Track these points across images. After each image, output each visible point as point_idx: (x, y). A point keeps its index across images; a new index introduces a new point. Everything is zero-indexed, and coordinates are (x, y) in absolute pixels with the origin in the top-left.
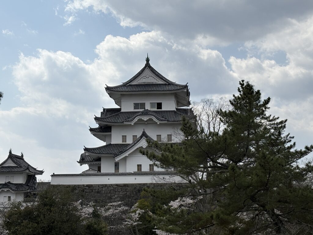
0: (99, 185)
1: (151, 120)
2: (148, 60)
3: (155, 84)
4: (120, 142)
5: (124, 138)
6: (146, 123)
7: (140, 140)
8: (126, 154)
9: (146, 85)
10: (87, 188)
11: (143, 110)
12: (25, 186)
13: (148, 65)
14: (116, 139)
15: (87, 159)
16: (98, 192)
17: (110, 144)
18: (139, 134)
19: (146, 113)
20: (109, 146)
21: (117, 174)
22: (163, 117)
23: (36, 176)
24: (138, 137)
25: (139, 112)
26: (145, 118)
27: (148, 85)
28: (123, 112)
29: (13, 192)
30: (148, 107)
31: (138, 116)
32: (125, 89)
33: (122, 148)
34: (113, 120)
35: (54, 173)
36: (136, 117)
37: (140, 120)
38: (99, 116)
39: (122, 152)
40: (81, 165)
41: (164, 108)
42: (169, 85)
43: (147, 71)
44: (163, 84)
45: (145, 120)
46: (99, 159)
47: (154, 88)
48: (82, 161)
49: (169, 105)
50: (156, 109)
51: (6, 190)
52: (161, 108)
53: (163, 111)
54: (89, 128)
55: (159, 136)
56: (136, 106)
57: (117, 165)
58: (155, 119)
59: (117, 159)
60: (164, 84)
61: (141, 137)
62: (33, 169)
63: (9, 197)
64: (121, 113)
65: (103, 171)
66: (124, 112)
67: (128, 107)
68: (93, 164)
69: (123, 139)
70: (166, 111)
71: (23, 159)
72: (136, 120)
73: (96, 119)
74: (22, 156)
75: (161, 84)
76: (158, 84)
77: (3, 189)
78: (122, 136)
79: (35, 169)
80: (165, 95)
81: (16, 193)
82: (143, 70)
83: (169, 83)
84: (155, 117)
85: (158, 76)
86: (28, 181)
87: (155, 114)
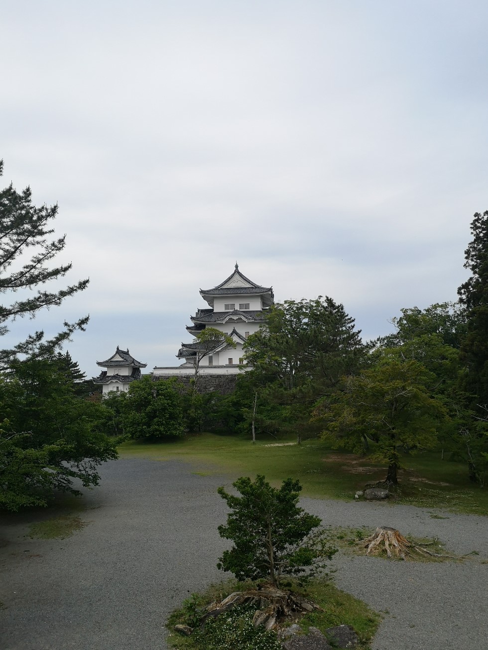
1: (240, 319)
2: (237, 267)
3: (243, 288)
6: (236, 321)
10: (185, 379)
11: (233, 310)
12: (131, 378)
13: (237, 271)
15: (185, 353)
18: (230, 331)
19: (235, 313)
21: (211, 366)
22: (251, 317)
23: (140, 369)
24: (229, 334)
25: (228, 312)
26: (235, 318)
27: (237, 288)
29: (121, 383)
30: (237, 308)
31: (229, 316)
32: (216, 292)
34: (207, 319)
35: (156, 367)
36: (227, 316)
37: (231, 319)
38: (194, 316)
39: (215, 348)
40: (180, 359)
41: (251, 309)
43: (237, 276)
44: (251, 288)
46: (195, 354)
47: (242, 291)
48: (181, 355)
49: (256, 306)
50: (244, 310)
51: (114, 381)
52: (249, 308)
53: (251, 311)
54: (186, 327)
55: (247, 333)
56: (227, 307)
57: (211, 359)
58: (243, 319)
59: (211, 354)
61: (232, 334)
62: (137, 363)
63: (118, 388)
64: (214, 313)
66: (216, 313)
67: (219, 307)
68: (192, 358)
70: (253, 311)
71: (128, 354)
72: (227, 319)
73: (192, 318)
74: (128, 351)
75: (249, 288)
76: (246, 288)
77: (113, 381)
79: (139, 363)
80: (253, 296)
81: (123, 384)
82: (233, 275)
83: (256, 287)
84: (244, 316)
85: (246, 281)
86: (133, 373)
87: (243, 314)
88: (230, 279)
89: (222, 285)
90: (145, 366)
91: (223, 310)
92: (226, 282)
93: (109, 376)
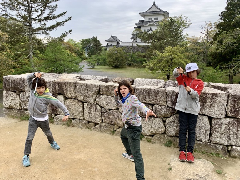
1: (153, 24)
2: (154, 2)
3: (156, 11)
9: (153, 11)
11: (151, 20)
12: (116, 46)
13: (154, 4)
19: (152, 22)
22: (157, 23)
23: (120, 43)
24: (149, 30)
28: (145, 22)
30: (153, 19)
32: (146, 13)
34: (141, 24)
37: (150, 24)
38: (138, 23)
41: (159, 20)
47: (155, 13)
48: (132, 38)
50: (156, 20)
56: (149, 19)
58: (155, 24)
62: (119, 40)
67: (146, 19)
69: (144, 31)
71: (116, 37)
72: (148, 24)
75: (158, 11)
77: (110, 47)
80: (159, 15)
82: (153, 6)
83: (161, 11)
85: (158, 8)
86: (117, 44)
87: (155, 22)
88: (151, 8)
89: (148, 10)
90: (121, 41)
91: (148, 21)
93: (109, 45)
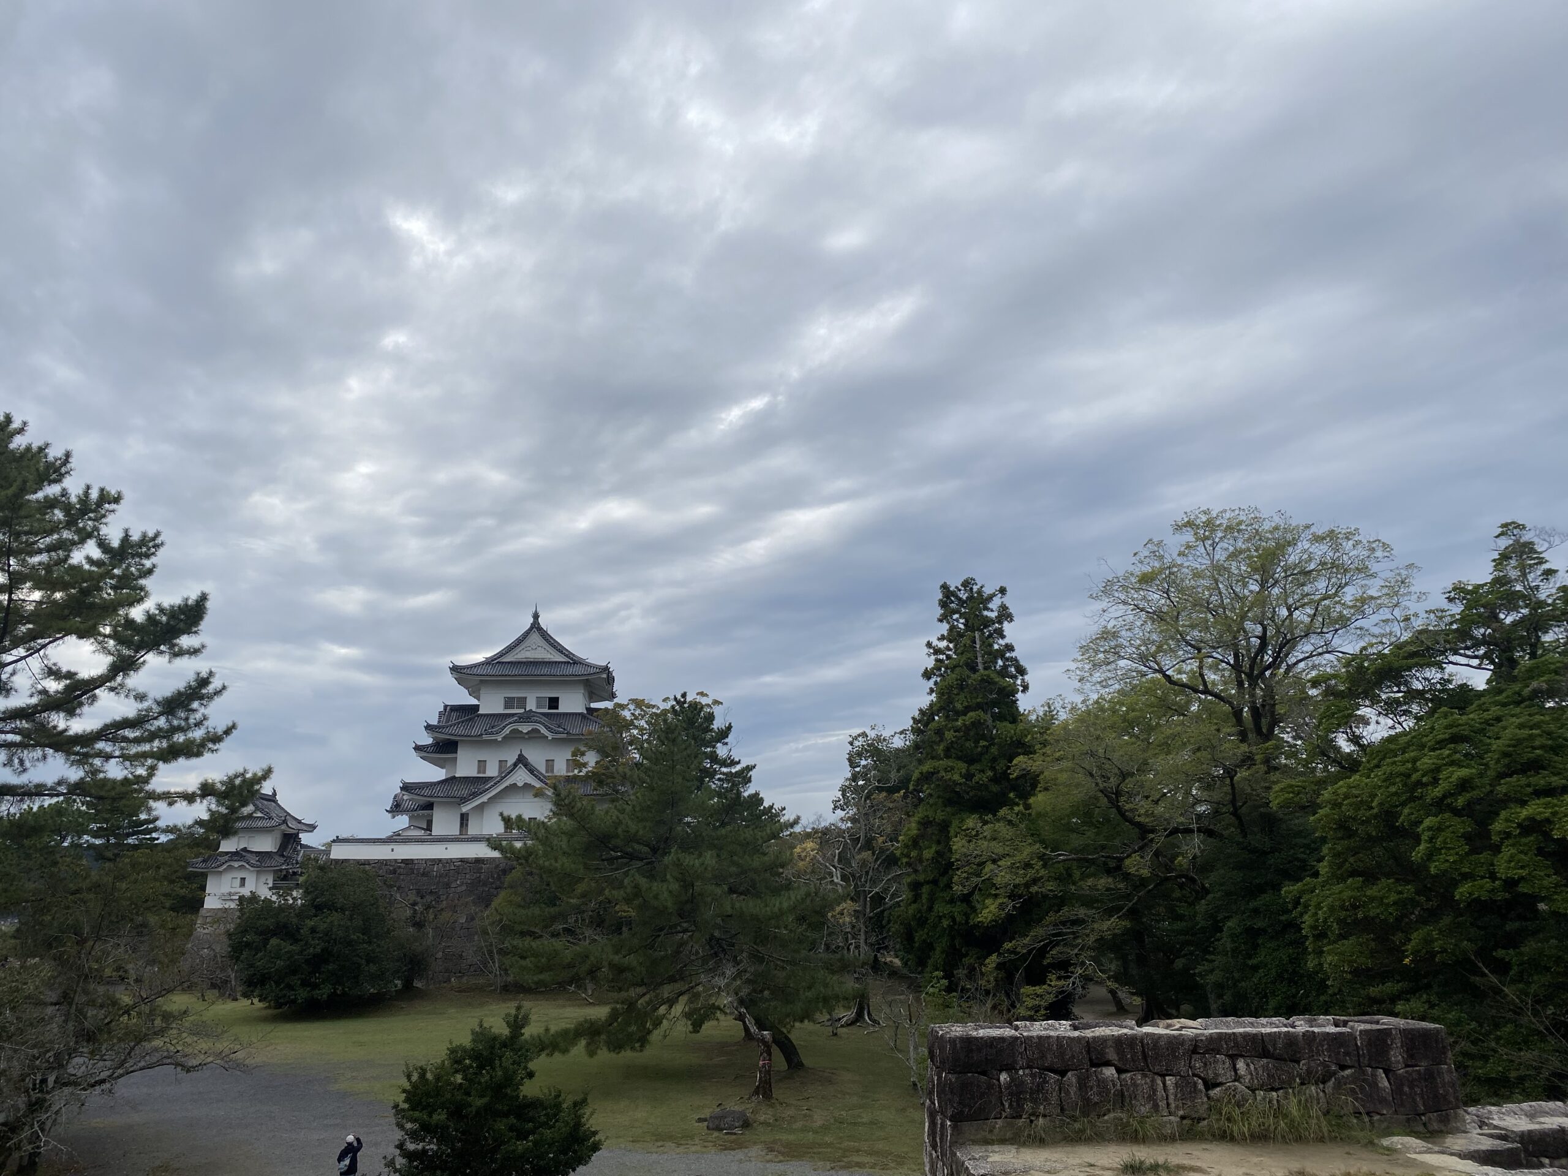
0: (426, 860)
1: (537, 731)
2: (536, 616)
3: (547, 662)
4: (473, 773)
5: (482, 764)
6: (527, 737)
7: (512, 771)
8: (485, 798)
9: (531, 662)
10: (403, 865)
11: (522, 711)
12: (277, 858)
13: (536, 626)
14: (466, 765)
15: (406, 805)
16: (423, 874)
17: (454, 778)
18: (512, 759)
19: (527, 717)
20: (451, 780)
21: (463, 838)
22: (559, 727)
23: (301, 835)
24: (508, 765)
25: (513, 715)
26: (525, 728)
27: (534, 662)
28: (482, 715)
29: (252, 869)
30: (531, 705)
31: (511, 723)
32: (489, 670)
33: (477, 784)
34: (461, 730)
35: (337, 837)
36: (507, 725)
37: (515, 732)
38: (434, 722)
39: (475, 795)
40: (394, 817)
41: (563, 708)
42: (574, 663)
43: (535, 637)
44: (562, 662)
45: (525, 731)
46: (430, 806)
47: (545, 670)
48: (397, 808)
49: (572, 702)
50: (546, 711)
51: (236, 864)
52: (557, 708)
53: (560, 714)
54: (414, 745)
55: (550, 763)
56: (509, 702)
57: (464, 819)
58: (543, 730)
59: (465, 809)
60: (565, 662)
61: (515, 765)
62: (294, 822)
63: (243, 880)
64: (479, 716)
65: (437, 831)
66: (485, 715)
67: (492, 703)
68: (418, 815)
69: (479, 767)
70: (567, 714)
71: (275, 801)
72: (507, 731)
73: (429, 728)
74: (275, 794)
75: (559, 662)
76: (553, 662)
77: (232, 863)
78: (477, 763)
79: (299, 822)
80: (567, 682)
81: (258, 871)
82: (527, 634)
83: (575, 661)
84: (546, 726)
85: (555, 647)
86: (283, 846)
87: (544, 719)
88: (519, 641)
89: (502, 654)
90: (312, 828)
91: (500, 709)
92: (510, 649)
93: (227, 853)
